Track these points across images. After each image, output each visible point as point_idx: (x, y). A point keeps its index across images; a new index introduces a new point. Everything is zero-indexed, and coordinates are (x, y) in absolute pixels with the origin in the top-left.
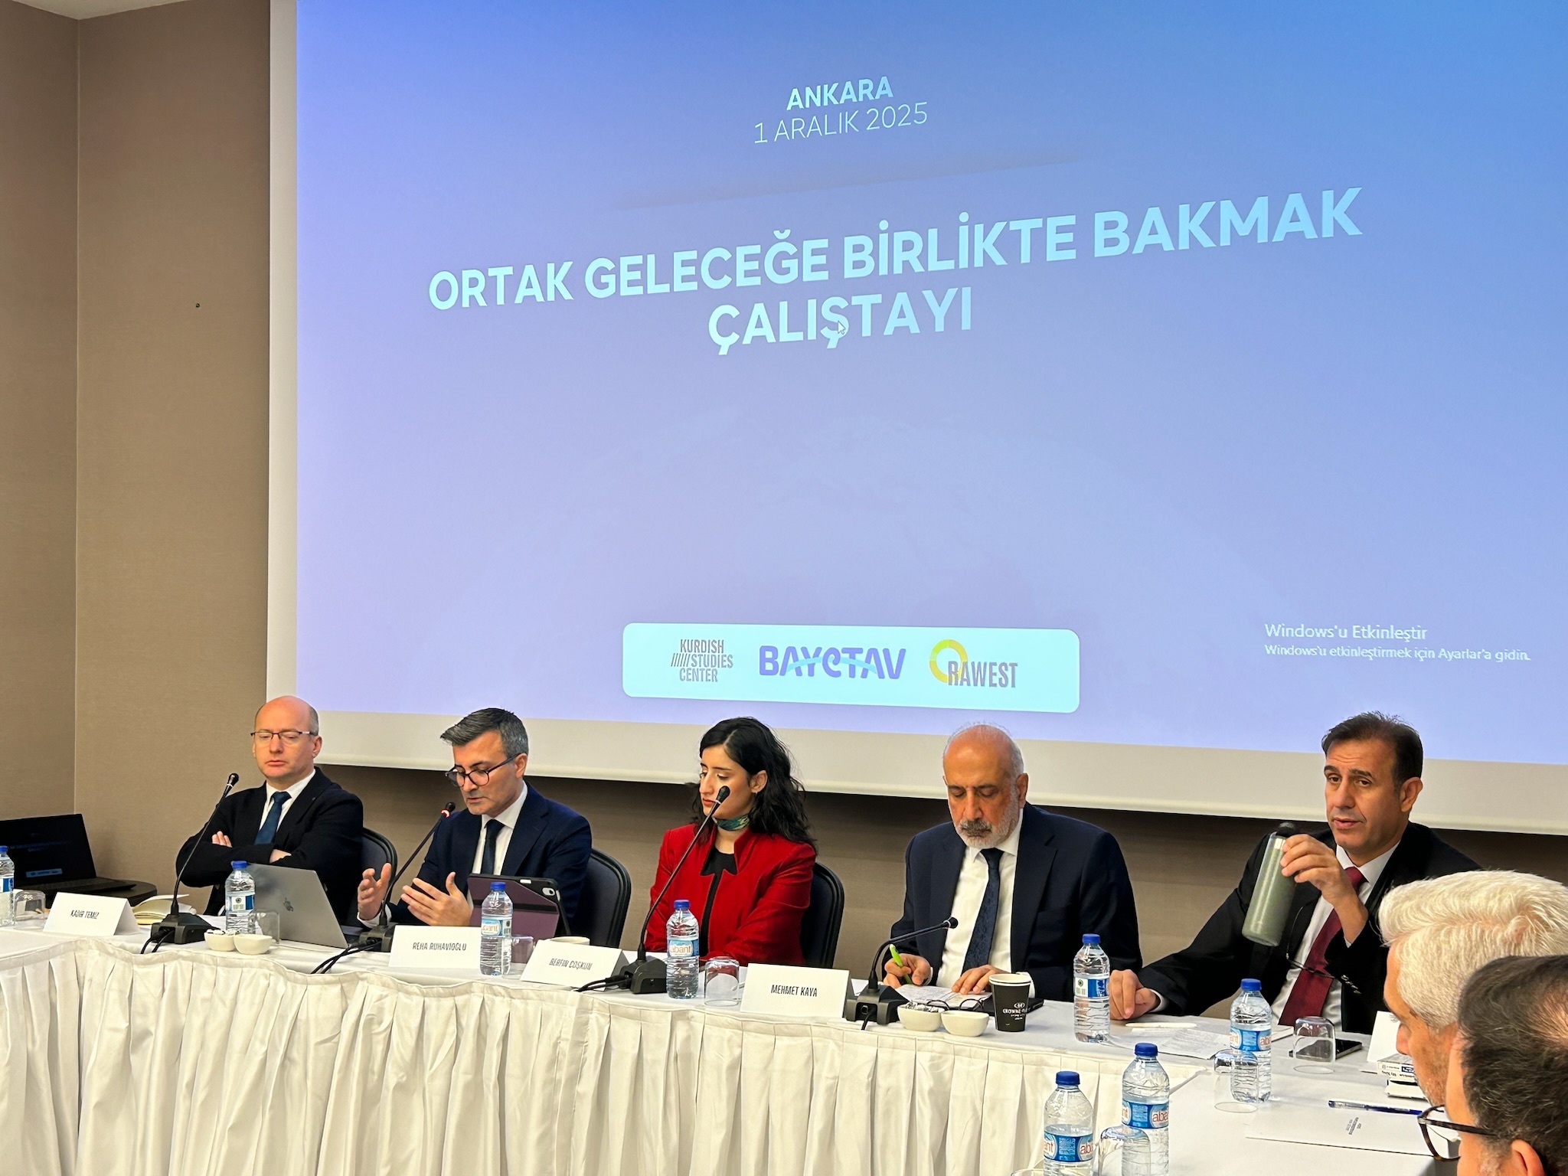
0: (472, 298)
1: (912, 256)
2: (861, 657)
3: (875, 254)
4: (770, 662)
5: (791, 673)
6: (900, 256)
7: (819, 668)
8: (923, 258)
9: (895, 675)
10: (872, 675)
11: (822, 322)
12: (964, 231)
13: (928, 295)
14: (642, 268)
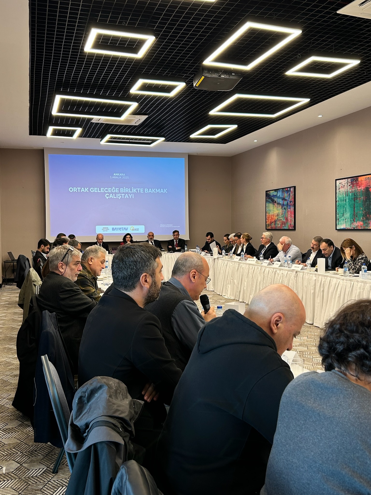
0: (75, 191)
1: (128, 191)
2: (123, 228)
3: (124, 190)
4: (113, 229)
5: (116, 230)
6: (126, 191)
7: (119, 230)
8: (129, 191)
9: (127, 230)
10: (124, 230)
11: (118, 196)
12: (133, 189)
13: (129, 195)
14: (97, 189)
